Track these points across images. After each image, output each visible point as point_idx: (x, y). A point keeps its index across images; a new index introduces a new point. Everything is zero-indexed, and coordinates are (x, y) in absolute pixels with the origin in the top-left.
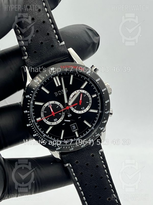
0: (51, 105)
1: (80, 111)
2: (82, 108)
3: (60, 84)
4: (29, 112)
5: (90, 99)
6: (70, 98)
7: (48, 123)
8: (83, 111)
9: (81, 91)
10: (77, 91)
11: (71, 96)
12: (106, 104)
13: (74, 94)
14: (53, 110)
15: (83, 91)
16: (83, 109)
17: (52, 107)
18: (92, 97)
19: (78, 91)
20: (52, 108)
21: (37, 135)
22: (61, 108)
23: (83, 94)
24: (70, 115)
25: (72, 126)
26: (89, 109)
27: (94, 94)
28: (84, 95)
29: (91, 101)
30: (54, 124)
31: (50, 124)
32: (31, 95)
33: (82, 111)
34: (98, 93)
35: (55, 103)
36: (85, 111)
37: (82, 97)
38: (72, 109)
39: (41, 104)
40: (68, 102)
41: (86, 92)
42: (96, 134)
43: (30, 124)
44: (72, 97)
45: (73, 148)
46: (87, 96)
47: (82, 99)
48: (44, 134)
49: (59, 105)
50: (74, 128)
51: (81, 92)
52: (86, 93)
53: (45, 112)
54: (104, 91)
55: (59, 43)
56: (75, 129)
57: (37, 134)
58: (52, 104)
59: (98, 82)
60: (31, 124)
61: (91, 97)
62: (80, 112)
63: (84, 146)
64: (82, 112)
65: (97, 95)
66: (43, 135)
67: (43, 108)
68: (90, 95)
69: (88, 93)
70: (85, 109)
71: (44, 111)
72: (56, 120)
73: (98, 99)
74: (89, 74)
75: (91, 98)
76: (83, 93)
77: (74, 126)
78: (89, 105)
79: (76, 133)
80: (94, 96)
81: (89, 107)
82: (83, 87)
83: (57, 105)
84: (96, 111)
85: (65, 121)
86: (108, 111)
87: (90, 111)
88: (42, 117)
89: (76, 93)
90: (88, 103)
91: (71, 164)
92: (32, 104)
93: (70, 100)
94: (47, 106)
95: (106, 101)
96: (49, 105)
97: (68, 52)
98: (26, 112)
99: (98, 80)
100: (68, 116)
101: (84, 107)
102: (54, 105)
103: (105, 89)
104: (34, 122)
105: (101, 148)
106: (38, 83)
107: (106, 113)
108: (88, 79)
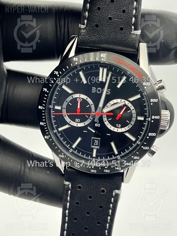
1: (114, 127)
2: (117, 125)
4: (48, 92)
5: (134, 119)
6: (108, 105)
7: (68, 119)
8: (117, 129)
9: (127, 102)
11: (112, 102)
13: (116, 102)
14: (80, 106)
15: (130, 105)
16: (118, 126)
17: (80, 102)
18: (137, 118)
19: (123, 100)
20: (80, 104)
21: (44, 125)
22: (91, 110)
23: (128, 108)
24: (99, 125)
25: (94, 140)
26: (125, 131)
27: (141, 115)
28: (129, 110)
30: (74, 124)
31: (69, 122)
32: (60, 72)
34: (147, 117)
36: (120, 130)
37: (124, 112)
38: (105, 119)
39: (70, 91)
40: (104, 108)
41: (132, 108)
43: (42, 107)
44: (111, 104)
45: (79, 166)
46: (132, 113)
48: (56, 130)
49: (90, 105)
50: (95, 144)
51: (127, 104)
53: (69, 103)
54: (155, 119)
55: (133, 30)
56: (96, 146)
57: (45, 123)
58: (82, 99)
59: (152, 102)
60: (44, 108)
61: (136, 117)
62: (112, 128)
63: (94, 172)
64: (116, 130)
65: (145, 119)
66: (55, 130)
67: (69, 99)
68: (135, 114)
69: (135, 110)
70: (121, 128)
72: (79, 121)
73: (144, 126)
74: (145, 86)
75: (135, 118)
76: (128, 106)
77: (96, 141)
78: (129, 126)
79: (95, 151)
80: (141, 118)
81: (127, 128)
82: (131, 99)
83: (89, 103)
84: (133, 139)
85: (88, 128)
86: (147, 147)
87: (126, 134)
88: (63, 107)
89: (119, 102)
90: (129, 122)
91: (71, 185)
92: (59, 85)
93: (107, 107)
94: (76, 98)
95: (151, 133)
96: (79, 99)
97: (138, 47)
98: (45, 91)
99: (154, 100)
100: (96, 125)
101: (120, 125)
102: (84, 102)
103: (158, 117)
104: (51, 108)
105: (119, 188)
106: (76, 63)
107: (143, 148)
108: (143, 93)
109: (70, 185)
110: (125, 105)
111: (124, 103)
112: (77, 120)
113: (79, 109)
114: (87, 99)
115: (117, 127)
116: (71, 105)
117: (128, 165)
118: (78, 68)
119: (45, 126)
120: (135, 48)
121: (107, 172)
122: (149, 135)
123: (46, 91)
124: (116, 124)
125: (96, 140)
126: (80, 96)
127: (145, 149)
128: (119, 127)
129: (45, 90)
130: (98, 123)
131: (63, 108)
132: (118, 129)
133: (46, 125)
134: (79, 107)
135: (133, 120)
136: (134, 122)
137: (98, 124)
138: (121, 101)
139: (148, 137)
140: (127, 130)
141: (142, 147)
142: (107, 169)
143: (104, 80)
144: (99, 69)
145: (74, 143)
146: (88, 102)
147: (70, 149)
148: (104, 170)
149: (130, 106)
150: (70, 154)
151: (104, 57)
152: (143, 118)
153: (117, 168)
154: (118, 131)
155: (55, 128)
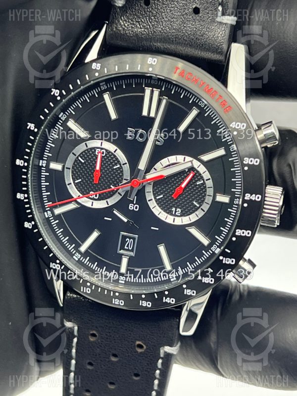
0: (103, 153)
1: (168, 213)
2: (174, 209)
4: (36, 130)
5: (209, 200)
6: (158, 166)
7: (74, 192)
8: (173, 217)
9: (196, 164)
10: (185, 158)
11: (165, 161)
12: (236, 236)
13: (175, 161)
14: (101, 166)
15: (202, 169)
16: (176, 212)
17: (102, 157)
18: (214, 197)
19: (188, 159)
20: (102, 161)
21: (25, 198)
22: (123, 174)
23: (198, 176)
24: (136, 208)
25: (124, 237)
26: (190, 222)
27: (224, 193)
28: (199, 180)
29: (206, 207)
30: (87, 202)
31: (76, 198)
32: (63, 91)
33: (169, 216)
35: (115, 154)
36: (179, 221)
37: (189, 182)
38: (150, 196)
40: (148, 172)
41: (206, 175)
42: (166, 297)
43: (23, 162)
44: (164, 165)
45: (90, 290)
46: (205, 187)
47: (187, 185)
48: (49, 212)
49: (122, 163)
50: (128, 246)
51: (196, 166)
52: (205, 178)
53: (80, 158)
54: (251, 200)
55: (220, 14)
56: (128, 250)
57: (26, 196)
58: (106, 150)
59: (248, 165)
60: (26, 164)
61: (212, 195)
62: (163, 216)
63: (119, 305)
64: (169, 219)
65: (232, 201)
66: (47, 211)
67: (81, 148)
68: (212, 189)
69: (211, 180)
70: (181, 216)
71: (79, 155)
72: (96, 196)
73: (228, 215)
74: (235, 129)
75: (211, 198)
76: (198, 172)
77: (130, 242)
78: (197, 212)
79: (125, 261)
80: (223, 199)
81: (193, 218)
82: (206, 157)
83: (119, 161)
84: (205, 241)
85: (114, 212)
86: (230, 258)
87: (190, 230)
88: (66, 166)
89: (180, 162)
90: (198, 206)
92: (62, 120)
94: (94, 148)
95: (241, 230)
96: (99, 150)
97: (227, 51)
99: (251, 161)
100: (130, 206)
101: (180, 210)
102: (109, 157)
103: (258, 198)
104: (42, 166)
106: (97, 74)
107: (222, 260)
108: (231, 146)
109: (76, 329)
110: (192, 169)
111: (189, 165)
112: (93, 194)
113: (97, 171)
114: (115, 152)
116: (83, 161)
117: (189, 294)
118: (102, 87)
119: (25, 200)
120: (221, 53)
121: (145, 305)
122: (237, 234)
124: (171, 207)
125: (130, 238)
126: (101, 145)
127: (227, 263)
128: (177, 214)
130: (135, 203)
131: (67, 168)
132: (176, 218)
133: (27, 200)
134: (98, 168)
135: (206, 201)
136: (208, 206)
137: (134, 204)
138: (184, 161)
139: (234, 239)
140: (193, 221)
141: (221, 258)
142: (146, 300)
143: (152, 115)
144: (143, 91)
145: (83, 241)
146: (117, 159)
147: (75, 253)
148: (141, 301)
149: (201, 172)
150: (75, 265)
151: (153, 63)
152: (228, 199)
153: (166, 299)
154: (174, 222)
155: (47, 209)
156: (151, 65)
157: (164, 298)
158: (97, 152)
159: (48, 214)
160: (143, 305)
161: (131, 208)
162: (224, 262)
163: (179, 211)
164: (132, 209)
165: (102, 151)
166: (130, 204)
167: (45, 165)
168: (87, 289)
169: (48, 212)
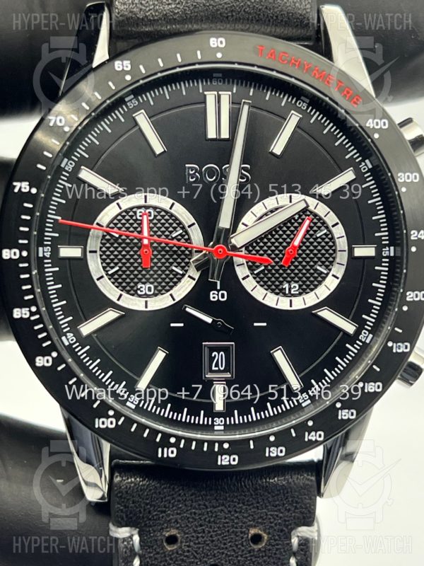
0: (150, 213)
1: (277, 294)
2: (286, 286)
3: (225, 134)
4: (34, 191)
5: (342, 258)
6: (248, 218)
7: (109, 289)
8: (288, 299)
9: (312, 202)
10: (291, 197)
11: (258, 209)
12: (408, 304)
13: (276, 205)
15: (322, 210)
16: (290, 289)
17: (150, 222)
18: (351, 251)
19: (297, 197)
20: (150, 229)
21: (32, 314)
22: (191, 244)
23: (319, 222)
24: (223, 296)
25: (212, 349)
26: (318, 301)
27: (364, 242)
28: (320, 229)
29: (339, 270)
30: (134, 303)
31: (115, 300)
32: (73, 117)
33: (281, 298)
34: (385, 246)
35: (172, 211)
36: (299, 304)
37: (304, 236)
38: (241, 272)
39: (108, 188)
40: (234, 231)
41: (331, 219)
42: (310, 430)
43: (17, 251)
44: (259, 216)
45: (175, 450)
46: (332, 239)
47: (302, 242)
48: (70, 335)
49: (186, 225)
50: (217, 365)
51: (311, 208)
52: (330, 224)
54: (419, 240)
56: (219, 371)
57: (34, 309)
58: (155, 208)
59: (405, 184)
60: (25, 254)
61: (346, 248)
62: (271, 300)
63: (230, 465)
64: (283, 304)
65: (379, 251)
66: (65, 334)
68: (345, 239)
69: (340, 225)
70: (300, 294)
72: (150, 289)
74: (375, 130)
75: (346, 254)
76: (315, 215)
77: (219, 356)
78: (326, 283)
79: (219, 390)
81: (323, 292)
82: (327, 189)
83: (180, 223)
84: (350, 328)
85: (188, 309)
86: (403, 343)
87: (319, 314)
88: (88, 249)
89: (286, 204)
90: (325, 271)
91: (140, 536)
92: (67, 172)
93: (246, 226)
94: (131, 209)
95: (413, 291)
96: (142, 210)
98: (23, 190)
99: (408, 177)
100: (211, 296)
101: (297, 285)
102: (165, 220)
104: (45, 258)
105: (308, 518)
106: (128, 78)
107: (392, 348)
108: (361, 164)
109: (136, 538)
111: (303, 205)
112: (144, 288)
113: (145, 247)
114: (171, 208)
115: (287, 292)
116: (117, 235)
117: (346, 418)
118: (129, 104)
119: (32, 318)
121: (275, 455)
122: (408, 299)
123: (27, 190)
124: (281, 283)
125: (218, 349)
126: (146, 202)
127: (399, 351)
128: (292, 292)
129: (20, 188)
130: (219, 288)
131: (90, 252)
132: (293, 299)
133: (37, 317)
135: (338, 260)
136: (343, 269)
137: (218, 291)
138: (291, 202)
139: (405, 308)
140: (322, 297)
141: (390, 344)
142: (276, 444)
144: (204, 100)
145: (140, 373)
146: (177, 219)
147: (128, 397)
148: (267, 449)
149: (322, 215)
151: (221, 46)
152: (373, 250)
153: (309, 435)
154: (291, 306)
155: (65, 331)
156: (218, 49)
157: (307, 434)
158: (138, 214)
159: (68, 339)
160: (272, 455)
161: (214, 298)
162: (394, 351)
163: (295, 287)
164: (216, 299)
165: (148, 211)
166: (211, 293)
167: (49, 253)
168: (170, 450)
169: (68, 334)
